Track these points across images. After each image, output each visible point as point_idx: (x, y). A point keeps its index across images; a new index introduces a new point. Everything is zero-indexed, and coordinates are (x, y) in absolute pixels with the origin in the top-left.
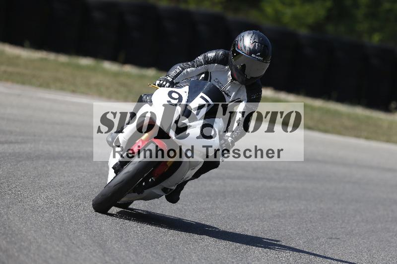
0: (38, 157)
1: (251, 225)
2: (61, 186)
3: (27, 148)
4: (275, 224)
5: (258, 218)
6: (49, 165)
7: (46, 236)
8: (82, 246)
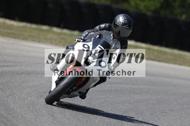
0: (22, 73)
1: (124, 106)
2: (33, 87)
3: (17, 69)
4: (136, 106)
5: (127, 103)
6: (27, 77)
7: (25, 111)
8: (43, 116)
